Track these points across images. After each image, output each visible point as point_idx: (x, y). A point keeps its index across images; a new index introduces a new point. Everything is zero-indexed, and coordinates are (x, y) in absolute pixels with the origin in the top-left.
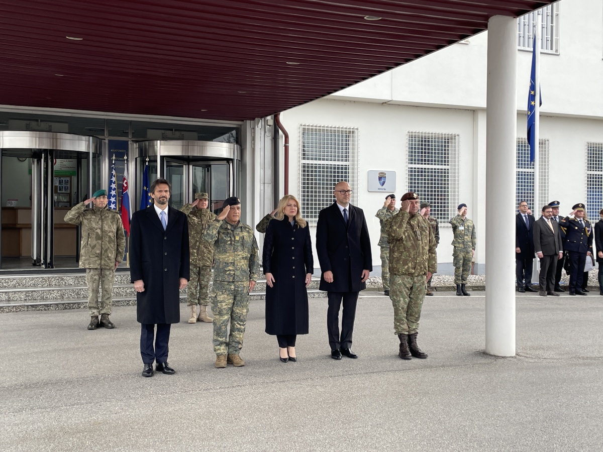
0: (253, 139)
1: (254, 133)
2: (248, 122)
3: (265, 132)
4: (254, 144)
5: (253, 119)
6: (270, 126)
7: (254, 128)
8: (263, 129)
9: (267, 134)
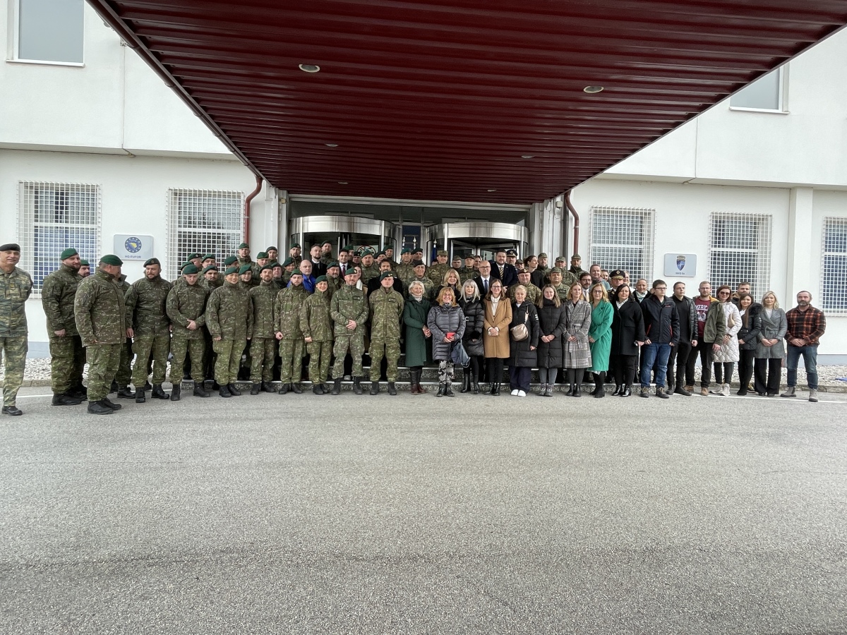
0: (542, 221)
1: (543, 215)
2: (537, 204)
3: (554, 214)
4: (542, 227)
5: (542, 201)
6: (559, 208)
7: (543, 211)
8: (552, 211)
9: (556, 216)
